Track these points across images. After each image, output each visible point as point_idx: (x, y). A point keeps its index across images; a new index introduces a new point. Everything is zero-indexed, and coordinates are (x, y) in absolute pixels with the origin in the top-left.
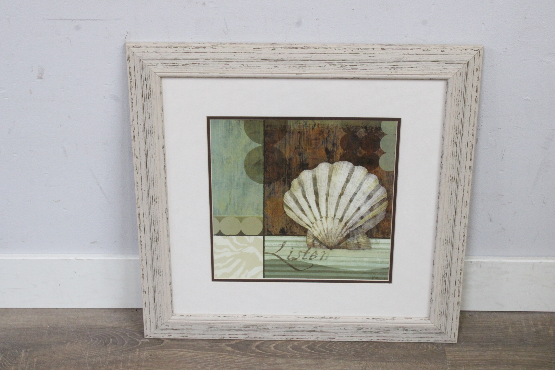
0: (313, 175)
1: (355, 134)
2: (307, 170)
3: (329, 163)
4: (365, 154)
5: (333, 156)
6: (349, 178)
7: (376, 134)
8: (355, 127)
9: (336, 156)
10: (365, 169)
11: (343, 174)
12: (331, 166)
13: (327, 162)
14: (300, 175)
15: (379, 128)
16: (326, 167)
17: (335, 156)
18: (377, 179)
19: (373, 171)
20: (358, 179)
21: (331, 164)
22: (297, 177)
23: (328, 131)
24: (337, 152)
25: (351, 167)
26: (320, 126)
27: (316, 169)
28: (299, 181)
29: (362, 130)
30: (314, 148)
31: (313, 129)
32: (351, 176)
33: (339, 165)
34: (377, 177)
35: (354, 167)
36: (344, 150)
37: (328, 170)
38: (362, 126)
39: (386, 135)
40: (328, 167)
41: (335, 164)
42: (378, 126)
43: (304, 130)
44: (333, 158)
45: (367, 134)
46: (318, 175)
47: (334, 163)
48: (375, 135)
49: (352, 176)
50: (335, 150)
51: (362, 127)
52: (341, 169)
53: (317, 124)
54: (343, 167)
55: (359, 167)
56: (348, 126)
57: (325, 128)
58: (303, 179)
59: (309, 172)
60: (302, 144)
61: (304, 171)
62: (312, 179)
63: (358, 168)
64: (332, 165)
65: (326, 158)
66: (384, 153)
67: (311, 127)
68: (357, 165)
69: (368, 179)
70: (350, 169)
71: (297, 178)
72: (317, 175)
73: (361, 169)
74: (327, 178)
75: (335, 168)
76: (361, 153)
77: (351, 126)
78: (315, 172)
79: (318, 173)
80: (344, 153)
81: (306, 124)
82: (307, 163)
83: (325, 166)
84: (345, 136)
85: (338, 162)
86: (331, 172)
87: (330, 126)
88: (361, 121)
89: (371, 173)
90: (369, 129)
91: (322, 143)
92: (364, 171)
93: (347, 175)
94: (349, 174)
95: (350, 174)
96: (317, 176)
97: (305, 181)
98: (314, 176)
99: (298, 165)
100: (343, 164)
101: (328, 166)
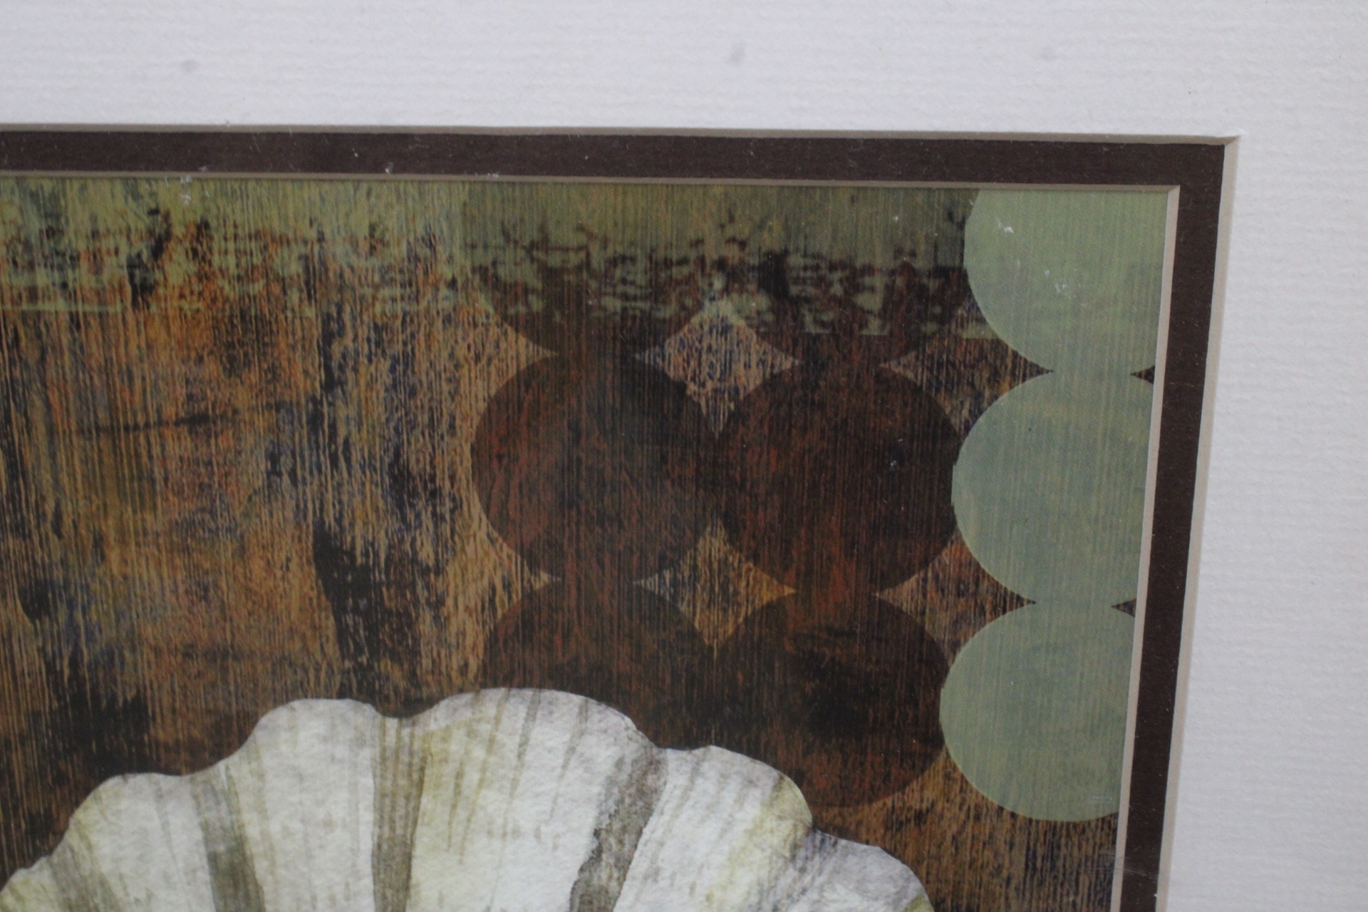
0: (205, 827)
1: (648, 356)
2: (140, 781)
3: (368, 709)
4: (772, 611)
5: (406, 621)
6: (603, 875)
7: (904, 367)
8: (639, 274)
9: (441, 622)
10: (778, 787)
11: (537, 835)
12: (391, 739)
13: (341, 695)
14: (72, 821)
15: (933, 285)
16: (341, 751)
17: (426, 624)
18: (915, 903)
19: (874, 812)
20: (709, 898)
21: (392, 723)
22: (50, 852)
23: (327, 319)
24: (452, 570)
25: (619, 764)
26: (225, 259)
27: (232, 768)
28: (73, 895)
29: (726, 308)
30: (188, 526)
31: (143, 291)
32: (623, 865)
33: (485, 728)
34: (915, 886)
35: (655, 766)
36: (530, 558)
37: (368, 782)
38: (732, 253)
39: (1025, 370)
40: (367, 755)
41: (437, 718)
42: (921, 264)
43: (43, 306)
44: (415, 653)
45: (786, 363)
46: (265, 834)
47: (431, 702)
48: (896, 368)
49: (639, 864)
50: (426, 553)
51: (721, 264)
52: (515, 783)
53: (178, 231)
54: (529, 757)
55: (705, 766)
56: (555, 260)
57: (283, 283)
58: (106, 868)
59: (160, 796)
60: (47, 478)
61: (112, 783)
62: (204, 875)
63: (696, 772)
64: (406, 732)
65: (332, 649)
66: (1005, 602)
67: (115, 269)
68: (688, 741)
69: (813, 895)
70: (611, 781)
71: (42, 861)
72: (252, 831)
73: (734, 785)
74: (365, 864)
75: (449, 769)
76: (728, 599)
77: (598, 258)
78: (229, 796)
79: (263, 812)
80: (530, 595)
81: (53, 232)
82: (130, 695)
83: (325, 739)
84: (528, 377)
85: (467, 697)
86: (401, 811)
87: (339, 253)
88: (718, 185)
89: (843, 832)
90: (811, 291)
91: (264, 465)
92: (770, 804)
93: (581, 845)
94: (597, 833)
95: (612, 841)
96: (255, 849)
97: (136, 892)
98: (221, 848)
99: (35, 716)
100: (531, 717)
101: (359, 742)
